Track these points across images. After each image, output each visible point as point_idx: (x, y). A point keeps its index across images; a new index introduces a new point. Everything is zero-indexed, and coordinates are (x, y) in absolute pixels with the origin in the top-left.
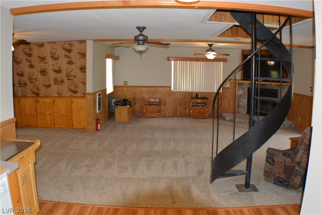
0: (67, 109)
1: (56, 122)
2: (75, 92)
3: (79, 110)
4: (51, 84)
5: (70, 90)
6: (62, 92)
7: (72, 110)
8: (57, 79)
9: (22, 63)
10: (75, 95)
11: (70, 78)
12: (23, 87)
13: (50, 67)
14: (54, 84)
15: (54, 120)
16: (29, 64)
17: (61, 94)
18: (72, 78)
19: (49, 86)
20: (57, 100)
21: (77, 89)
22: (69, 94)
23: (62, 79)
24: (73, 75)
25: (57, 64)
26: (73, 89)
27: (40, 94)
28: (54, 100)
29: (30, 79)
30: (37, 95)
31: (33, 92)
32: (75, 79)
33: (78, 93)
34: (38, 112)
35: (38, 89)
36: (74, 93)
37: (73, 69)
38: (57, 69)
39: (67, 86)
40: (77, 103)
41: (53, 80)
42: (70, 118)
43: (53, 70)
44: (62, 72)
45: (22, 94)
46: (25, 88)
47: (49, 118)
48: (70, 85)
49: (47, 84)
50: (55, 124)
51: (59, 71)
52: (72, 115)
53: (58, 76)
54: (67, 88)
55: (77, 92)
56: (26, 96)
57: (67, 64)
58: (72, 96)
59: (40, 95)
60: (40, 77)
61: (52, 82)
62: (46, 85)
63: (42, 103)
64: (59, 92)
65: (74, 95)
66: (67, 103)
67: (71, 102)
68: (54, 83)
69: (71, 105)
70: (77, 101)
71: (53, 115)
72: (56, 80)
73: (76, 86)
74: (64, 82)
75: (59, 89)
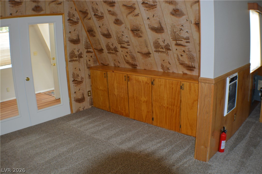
0: (172, 98)
1: (154, 117)
2: (191, 68)
3: (193, 103)
4: (151, 52)
5: (182, 64)
6: (168, 66)
7: (181, 101)
8: (159, 44)
9: (105, 17)
10: (192, 74)
11: (179, 42)
12: (113, 53)
13: (145, 22)
14: (155, 51)
15: (153, 112)
16: (114, 18)
17: (168, 68)
18: (183, 42)
19: (148, 54)
20: (157, 80)
21: (193, 64)
22: (181, 70)
23: (166, 43)
24: (185, 37)
25: (154, 16)
26: (187, 62)
27: (137, 66)
28: (153, 80)
29: (120, 42)
30: (134, 66)
31: (128, 63)
32: (188, 44)
33: (195, 70)
34: (130, 95)
35: (133, 58)
36: (188, 70)
37: (182, 26)
38: (156, 26)
39: (176, 56)
40: (190, 90)
41: (152, 44)
42: (176, 114)
43: (149, 28)
44: (165, 30)
45: (114, 64)
46: (116, 55)
47: (144, 108)
48: (181, 55)
49: (145, 50)
50: (153, 119)
51: (159, 30)
52: (180, 109)
53: (160, 37)
54: (177, 60)
55: (193, 69)
56: (120, 66)
57: (172, 16)
58: (186, 74)
59: (138, 68)
60: (133, 40)
61: (152, 49)
62: (143, 52)
63: (135, 82)
64: (165, 65)
65: (188, 72)
66: (173, 88)
67: (179, 87)
68: (154, 49)
69: (180, 92)
70: (190, 87)
71: (151, 105)
72: (157, 45)
73: (191, 58)
74: (171, 48)
75: (164, 61)
